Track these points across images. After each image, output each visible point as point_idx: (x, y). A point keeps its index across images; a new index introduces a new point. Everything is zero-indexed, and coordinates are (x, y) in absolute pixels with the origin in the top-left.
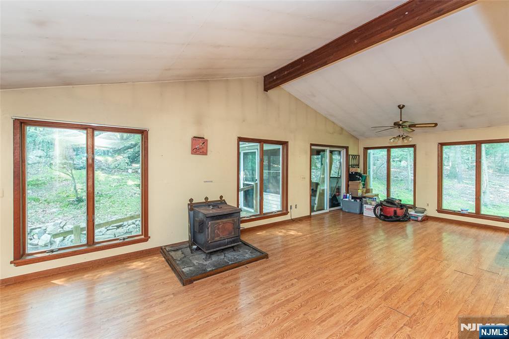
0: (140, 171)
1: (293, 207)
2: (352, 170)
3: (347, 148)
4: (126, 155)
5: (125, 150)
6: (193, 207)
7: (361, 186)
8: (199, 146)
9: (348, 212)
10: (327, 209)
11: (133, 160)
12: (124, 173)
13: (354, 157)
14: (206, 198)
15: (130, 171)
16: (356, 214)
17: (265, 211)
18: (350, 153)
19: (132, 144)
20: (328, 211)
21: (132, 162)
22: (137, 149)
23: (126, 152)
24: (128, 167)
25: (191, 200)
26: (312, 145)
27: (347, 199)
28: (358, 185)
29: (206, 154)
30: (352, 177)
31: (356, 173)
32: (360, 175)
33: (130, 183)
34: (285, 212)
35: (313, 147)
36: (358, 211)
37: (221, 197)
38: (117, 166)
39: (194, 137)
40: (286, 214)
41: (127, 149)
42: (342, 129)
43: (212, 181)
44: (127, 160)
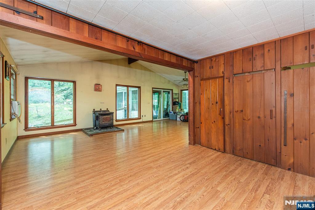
0: (71, 103)
1: (144, 116)
2: (174, 100)
3: (172, 90)
4: (63, 94)
5: (62, 91)
6: (94, 112)
7: (178, 108)
8: (98, 88)
9: (172, 120)
10: (162, 118)
11: (67, 97)
12: (62, 104)
13: (176, 94)
14: (101, 109)
15: (65, 103)
16: (174, 120)
17: (129, 117)
18: (174, 92)
19: (66, 88)
20: (162, 119)
21: (66, 98)
22: (69, 91)
23: (62, 93)
24: (64, 101)
25: (94, 110)
26: (153, 88)
27: (171, 114)
28: (176, 107)
29: (101, 91)
30: (174, 103)
31: (176, 102)
32: (178, 102)
33: (65, 109)
34: (139, 118)
35: (153, 89)
36: (175, 119)
37: (107, 109)
38: (57, 100)
39: (96, 84)
40: (140, 119)
41: (63, 91)
42: (169, 81)
43: (104, 103)
44: (63, 97)
